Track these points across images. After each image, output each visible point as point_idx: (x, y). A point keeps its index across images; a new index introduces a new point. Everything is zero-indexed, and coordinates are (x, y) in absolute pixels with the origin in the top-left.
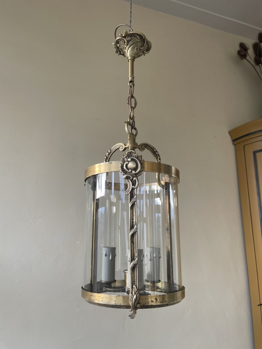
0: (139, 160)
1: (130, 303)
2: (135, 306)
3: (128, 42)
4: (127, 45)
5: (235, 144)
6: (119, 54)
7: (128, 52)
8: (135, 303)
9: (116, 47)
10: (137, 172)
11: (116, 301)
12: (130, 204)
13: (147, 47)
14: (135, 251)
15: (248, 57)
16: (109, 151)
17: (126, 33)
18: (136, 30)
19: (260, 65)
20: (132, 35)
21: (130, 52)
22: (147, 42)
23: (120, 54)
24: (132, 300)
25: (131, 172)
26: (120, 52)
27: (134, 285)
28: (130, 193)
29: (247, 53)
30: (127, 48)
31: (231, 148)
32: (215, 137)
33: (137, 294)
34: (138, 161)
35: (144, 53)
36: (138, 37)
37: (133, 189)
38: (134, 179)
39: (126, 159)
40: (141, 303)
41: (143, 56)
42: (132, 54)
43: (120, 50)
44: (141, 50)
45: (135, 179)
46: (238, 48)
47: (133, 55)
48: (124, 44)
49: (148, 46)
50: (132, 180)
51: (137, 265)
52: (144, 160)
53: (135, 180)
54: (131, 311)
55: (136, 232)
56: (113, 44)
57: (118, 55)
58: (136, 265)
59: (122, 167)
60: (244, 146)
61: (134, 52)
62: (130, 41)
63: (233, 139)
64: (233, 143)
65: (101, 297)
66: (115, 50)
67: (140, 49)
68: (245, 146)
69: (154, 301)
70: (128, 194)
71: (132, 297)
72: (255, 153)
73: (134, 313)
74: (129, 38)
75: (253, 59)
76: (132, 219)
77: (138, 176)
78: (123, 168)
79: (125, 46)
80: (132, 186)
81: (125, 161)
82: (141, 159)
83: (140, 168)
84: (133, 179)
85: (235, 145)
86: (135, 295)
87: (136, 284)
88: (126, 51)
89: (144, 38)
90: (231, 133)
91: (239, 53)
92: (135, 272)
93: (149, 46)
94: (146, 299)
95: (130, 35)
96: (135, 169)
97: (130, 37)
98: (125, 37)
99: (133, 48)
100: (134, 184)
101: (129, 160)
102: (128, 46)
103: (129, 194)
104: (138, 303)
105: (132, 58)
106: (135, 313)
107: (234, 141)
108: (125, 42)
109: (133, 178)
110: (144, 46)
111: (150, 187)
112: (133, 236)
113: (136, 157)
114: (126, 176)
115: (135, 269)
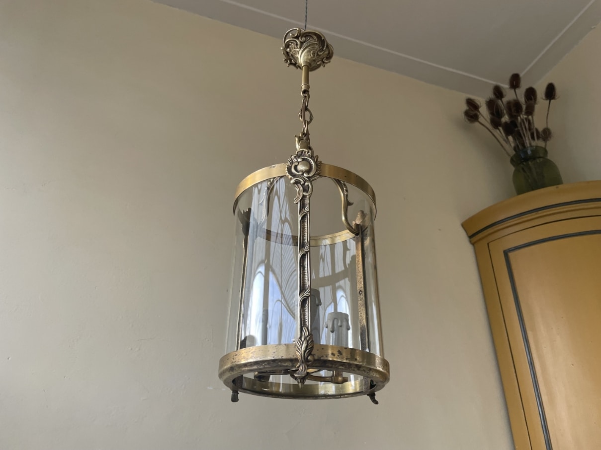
0: (314, 161)
1: (297, 353)
2: (306, 357)
3: (302, 43)
4: (300, 48)
5: (473, 242)
6: (288, 63)
7: (302, 58)
8: (305, 353)
9: (285, 53)
10: (310, 175)
11: (274, 353)
12: (299, 216)
13: (327, 52)
14: (307, 278)
15: (481, 119)
17: (300, 31)
18: (311, 28)
19: (501, 128)
20: (307, 35)
21: (303, 57)
22: (327, 46)
23: (291, 64)
24: (300, 349)
25: (303, 174)
26: (291, 60)
27: (304, 327)
28: (300, 201)
29: (479, 112)
30: (300, 52)
31: (465, 250)
32: (440, 230)
33: (309, 340)
34: (312, 161)
35: (323, 62)
36: (315, 37)
37: (304, 197)
38: (306, 184)
39: (295, 160)
40: (314, 355)
41: (322, 67)
42: (307, 59)
43: (291, 58)
44: (320, 55)
46: (465, 107)
47: (308, 61)
48: (296, 46)
49: (329, 53)
50: (303, 185)
51: (310, 298)
52: (321, 161)
53: (308, 185)
55: (309, 251)
56: (281, 48)
57: (288, 66)
58: (308, 297)
59: (289, 170)
60: (488, 244)
61: (310, 57)
62: (304, 42)
63: (470, 235)
64: (470, 242)
66: (284, 58)
67: (318, 55)
68: (490, 244)
69: (336, 355)
70: (298, 203)
71: (300, 343)
72: (506, 253)
73: (304, 369)
74: (303, 39)
75: (489, 121)
77: (312, 181)
78: (291, 171)
79: (298, 50)
80: (304, 191)
81: (294, 161)
82: (317, 159)
83: (315, 171)
84: (304, 184)
85: (473, 244)
86: (306, 341)
87: (307, 326)
88: (299, 57)
89: (323, 39)
90: (464, 225)
91: (467, 113)
92: (307, 310)
93: (331, 52)
94: (323, 349)
95: (305, 35)
96: (308, 172)
97: (304, 36)
98: (297, 37)
99: (309, 52)
100: (305, 189)
101: (299, 160)
102: (302, 49)
104: (311, 354)
105: (308, 64)
107: (471, 237)
108: (297, 45)
109: (305, 183)
110: (323, 50)
111: (333, 239)
112: (303, 257)
113: (309, 157)
114: (295, 180)
115: (306, 304)
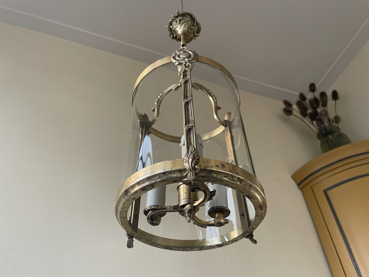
0: (192, 52)
2: (193, 166)
3: (180, 20)
4: (179, 24)
5: (301, 187)
6: (171, 37)
7: (180, 29)
9: (170, 30)
10: (190, 59)
13: (197, 28)
15: (294, 113)
16: (161, 95)
17: (178, 13)
18: (186, 11)
19: (307, 117)
20: (184, 15)
21: (182, 29)
22: (197, 23)
23: (173, 38)
25: (184, 59)
26: (173, 35)
27: (190, 146)
28: (183, 73)
29: (293, 108)
30: (179, 27)
31: (298, 193)
33: (195, 153)
35: (195, 36)
36: (189, 17)
37: (186, 70)
40: (201, 165)
42: (184, 30)
43: (173, 32)
44: (192, 29)
46: (283, 106)
47: (185, 31)
48: (176, 24)
49: (198, 29)
50: (185, 65)
53: (189, 65)
56: (167, 26)
57: (172, 40)
59: (174, 58)
60: (312, 187)
61: (185, 29)
62: (182, 20)
63: (298, 182)
64: (299, 188)
66: (169, 33)
67: (191, 28)
68: (313, 188)
69: (220, 167)
70: (181, 74)
71: (188, 156)
72: (325, 192)
74: (181, 18)
75: (299, 112)
77: (192, 62)
78: (176, 58)
79: (177, 25)
80: (186, 68)
81: (177, 53)
82: (195, 52)
83: (193, 57)
85: (301, 189)
87: (193, 145)
88: (178, 30)
89: (194, 17)
90: (293, 177)
91: (285, 110)
93: (199, 28)
94: (208, 161)
95: (182, 15)
96: (188, 58)
98: (177, 17)
99: (185, 26)
101: (181, 52)
102: (180, 24)
105: (185, 33)
107: (299, 185)
108: (177, 22)
109: (186, 63)
110: (194, 26)
112: (187, 104)
113: (189, 51)
114: (179, 63)
115: (191, 131)
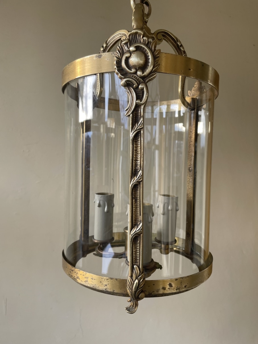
0: (151, 50)
1: (128, 291)
8: (135, 292)
10: (145, 73)
11: (106, 285)
12: (131, 133)
14: (139, 212)
16: (105, 46)
24: (131, 288)
25: (136, 73)
27: (135, 265)
28: (132, 113)
33: (140, 279)
34: (148, 51)
37: (137, 106)
38: (140, 86)
39: (126, 48)
40: (145, 291)
45: (142, 87)
50: (136, 89)
51: (142, 235)
52: (160, 50)
53: (142, 89)
54: (130, 301)
55: (141, 181)
58: (140, 235)
59: (119, 63)
65: (85, 276)
69: (167, 289)
70: (129, 116)
71: (131, 282)
73: (135, 305)
76: (134, 160)
77: (148, 82)
78: (121, 66)
80: (137, 99)
81: (125, 51)
82: (155, 47)
83: (152, 67)
84: (137, 87)
86: (137, 280)
87: (138, 264)
92: (138, 245)
94: (154, 285)
96: (143, 68)
100: (139, 97)
101: (132, 49)
103: (131, 115)
104: (142, 291)
106: (137, 305)
109: (138, 85)
112: (135, 187)
113: (144, 44)
114: (126, 81)
